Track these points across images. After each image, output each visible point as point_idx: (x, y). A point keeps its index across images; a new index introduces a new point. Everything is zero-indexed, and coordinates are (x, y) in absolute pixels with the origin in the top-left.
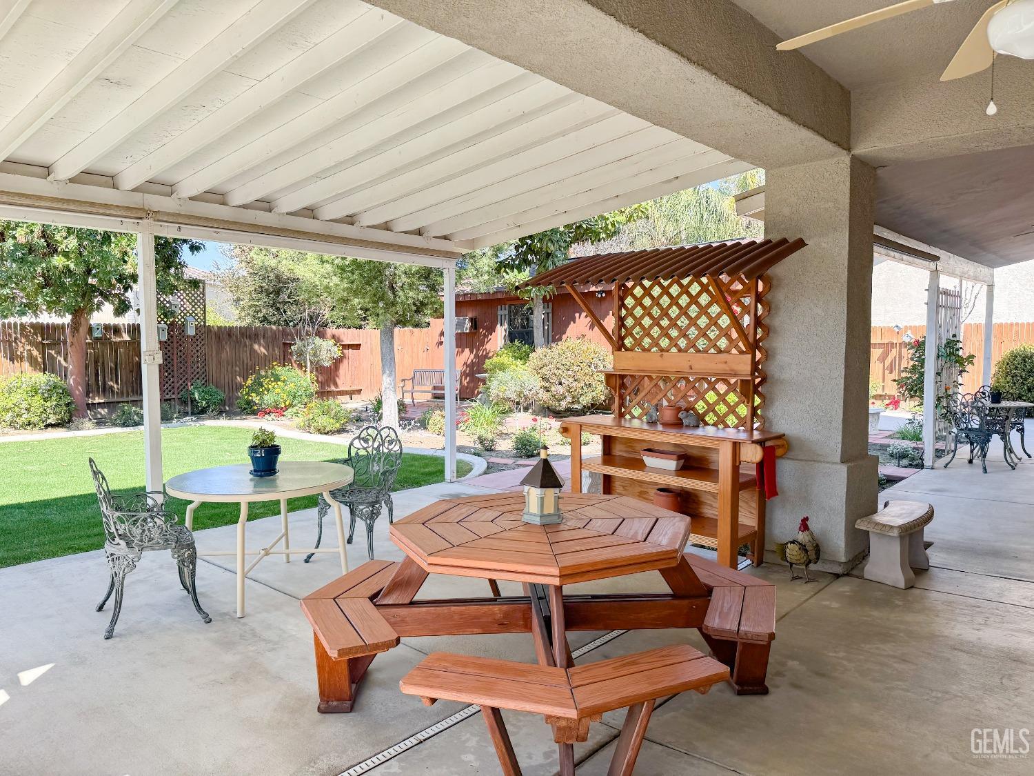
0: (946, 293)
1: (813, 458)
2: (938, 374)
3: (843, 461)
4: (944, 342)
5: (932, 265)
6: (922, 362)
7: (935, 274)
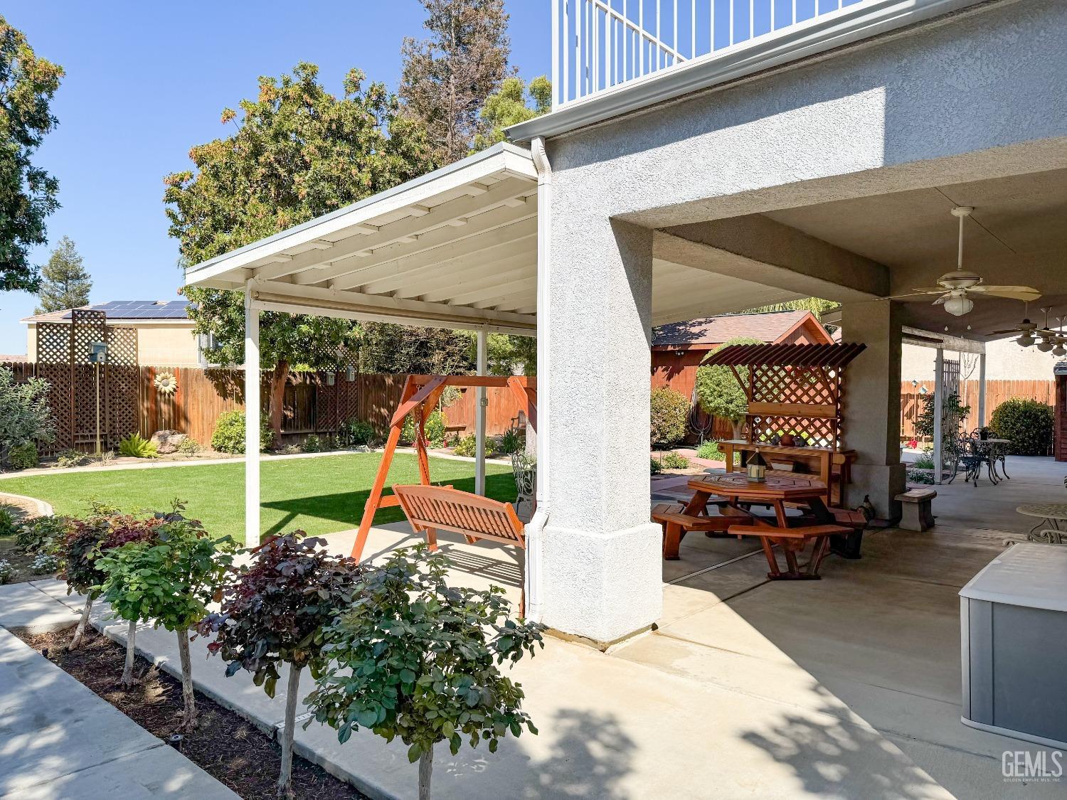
0: (949, 363)
1: (870, 463)
2: (943, 419)
3: (887, 464)
4: (948, 396)
5: (938, 345)
6: (932, 410)
7: (940, 352)
